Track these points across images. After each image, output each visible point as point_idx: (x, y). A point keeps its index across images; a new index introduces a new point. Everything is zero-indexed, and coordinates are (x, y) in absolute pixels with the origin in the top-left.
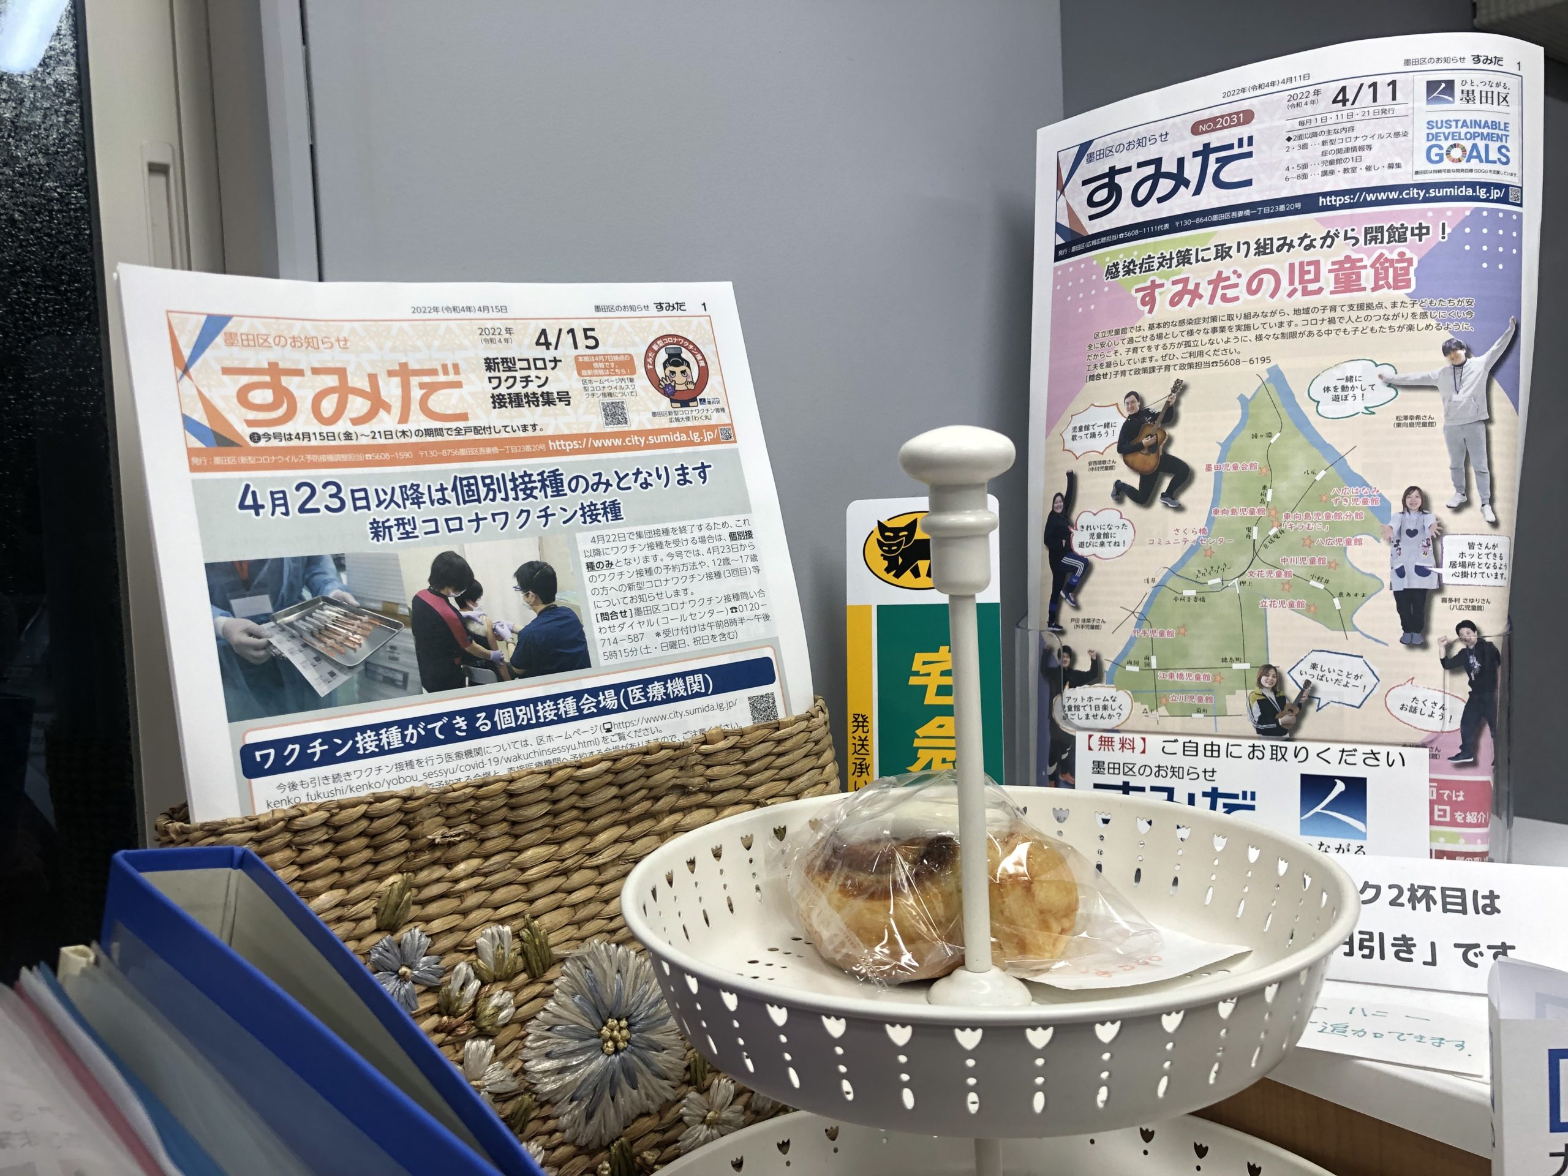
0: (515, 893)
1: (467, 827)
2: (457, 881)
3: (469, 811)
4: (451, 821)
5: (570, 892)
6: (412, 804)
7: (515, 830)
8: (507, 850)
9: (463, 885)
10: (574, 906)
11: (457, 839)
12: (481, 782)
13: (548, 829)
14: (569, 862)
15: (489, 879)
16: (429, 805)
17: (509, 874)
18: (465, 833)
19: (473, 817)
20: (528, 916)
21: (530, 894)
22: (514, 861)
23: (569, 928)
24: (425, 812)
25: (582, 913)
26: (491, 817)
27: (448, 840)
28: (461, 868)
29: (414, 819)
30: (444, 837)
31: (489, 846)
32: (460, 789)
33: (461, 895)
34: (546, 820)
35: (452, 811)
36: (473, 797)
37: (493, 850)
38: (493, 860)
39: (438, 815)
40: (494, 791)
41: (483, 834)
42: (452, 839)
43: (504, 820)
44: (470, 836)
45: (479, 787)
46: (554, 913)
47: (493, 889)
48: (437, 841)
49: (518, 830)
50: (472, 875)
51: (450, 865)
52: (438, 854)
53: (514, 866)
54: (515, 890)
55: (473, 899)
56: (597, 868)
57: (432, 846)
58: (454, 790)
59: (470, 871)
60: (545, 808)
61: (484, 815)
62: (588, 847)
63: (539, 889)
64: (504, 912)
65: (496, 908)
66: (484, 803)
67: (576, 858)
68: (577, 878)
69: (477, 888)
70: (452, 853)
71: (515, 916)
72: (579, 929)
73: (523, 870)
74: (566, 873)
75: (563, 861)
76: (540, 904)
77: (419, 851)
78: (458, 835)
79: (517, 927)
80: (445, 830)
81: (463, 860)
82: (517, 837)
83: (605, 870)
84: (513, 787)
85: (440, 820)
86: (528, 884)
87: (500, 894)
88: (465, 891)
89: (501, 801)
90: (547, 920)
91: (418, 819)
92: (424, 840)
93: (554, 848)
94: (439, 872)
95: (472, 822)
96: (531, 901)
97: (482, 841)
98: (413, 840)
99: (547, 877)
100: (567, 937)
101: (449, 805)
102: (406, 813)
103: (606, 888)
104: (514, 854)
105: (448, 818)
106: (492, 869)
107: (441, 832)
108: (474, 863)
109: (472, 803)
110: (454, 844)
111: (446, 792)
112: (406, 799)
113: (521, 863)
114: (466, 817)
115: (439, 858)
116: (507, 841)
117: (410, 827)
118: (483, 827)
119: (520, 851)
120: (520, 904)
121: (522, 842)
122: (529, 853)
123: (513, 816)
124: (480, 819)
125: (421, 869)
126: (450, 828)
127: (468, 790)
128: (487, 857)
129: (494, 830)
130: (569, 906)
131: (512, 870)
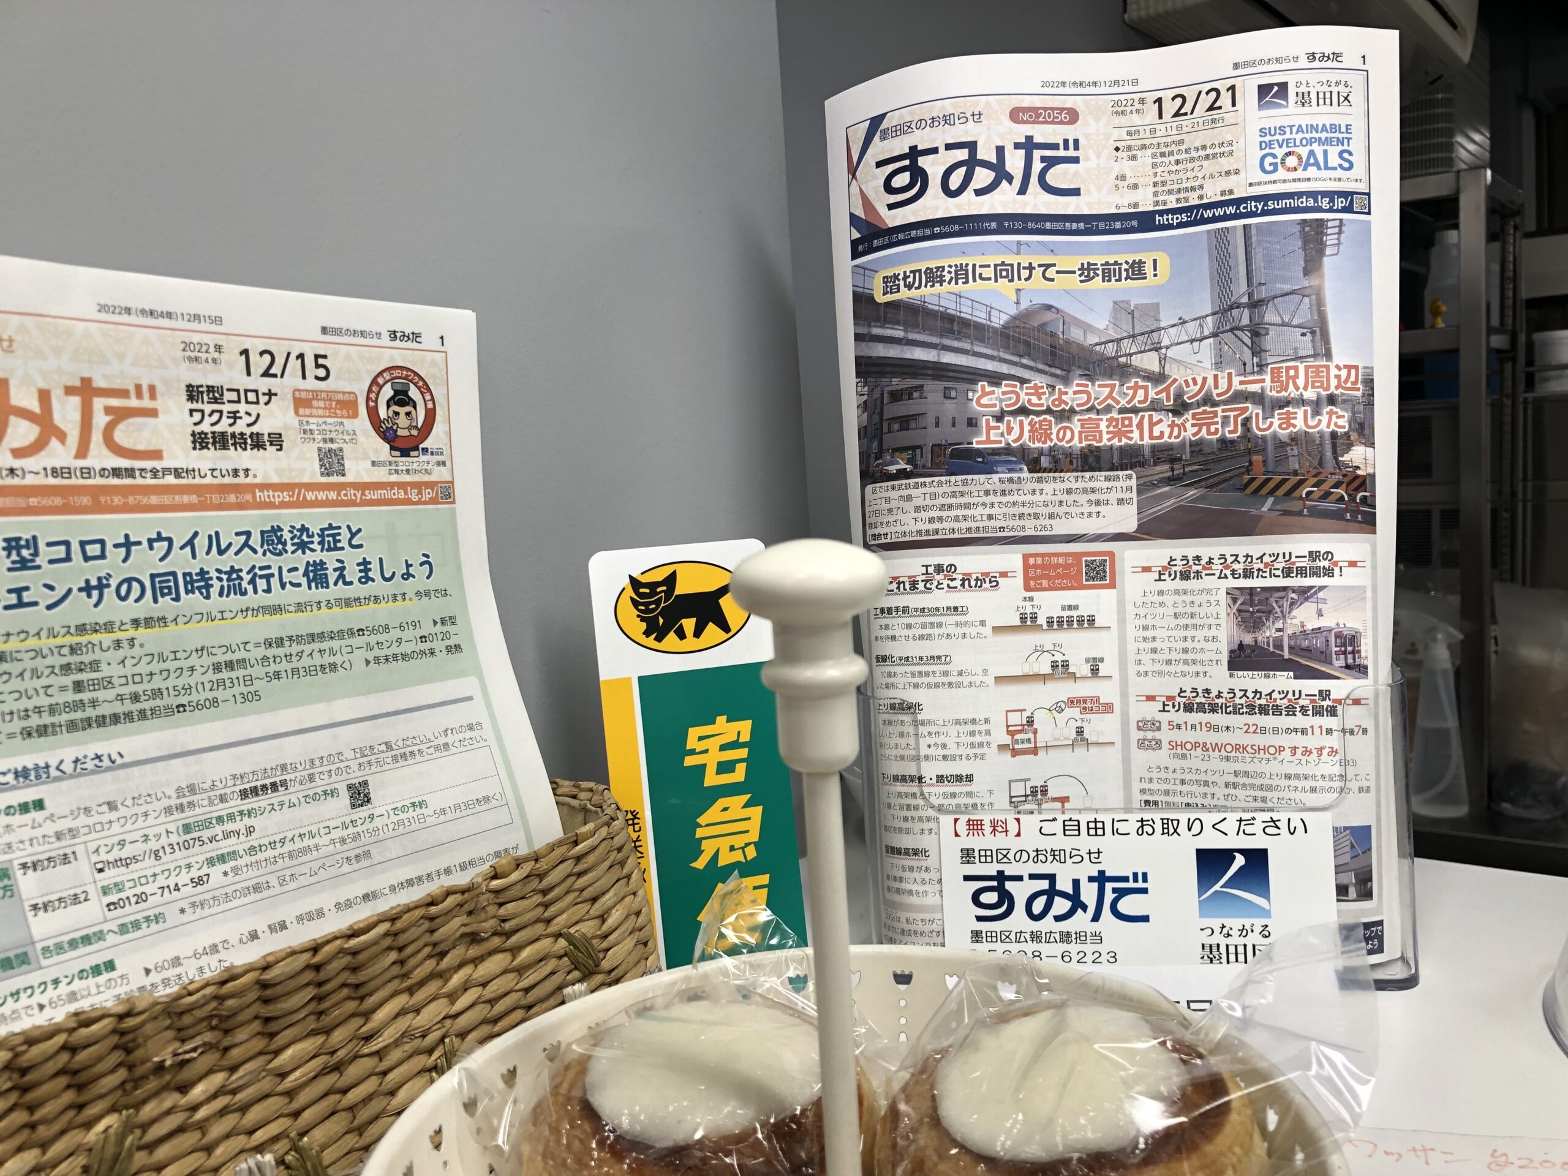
0: (276, 1107)
1: (209, 1037)
2: (194, 1108)
3: (211, 1017)
4: (184, 1034)
5: (345, 1092)
6: (131, 1022)
7: (269, 1027)
8: (261, 1053)
9: (201, 1114)
10: (351, 1109)
11: (194, 1055)
12: (226, 976)
13: (313, 1017)
14: (341, 1054)
15: (239, 1097)
16: (156, 1018)
17: (266, 1085)
18: (204, 1044)
19: (214, 1022)
20: (293, 1135)
21: (295, 1105)
22: (271, 1066)
23: (347, 1136)
24: (149, 1028)
25: (364, 1115)
26: (240, 1018)
27: (181, 1058)
28: (198, 1091)
29: (134, 1040)
30: (176, 1055)
31: (235, 1054)
32: (198, 991)
33: (202, 1127)
34: (311, 1007)
35: (187, 1020)
36: (216, 997)
37: (241, 1059)
38: (241, 1072)
39: (167, 1028)
40: (245, 985)
41: (226, 1042)
42: (187, 1056)
43: (256, 1017)
44: (208, 1047)
45: (223, 983)
46: (327, 1123)
47: (244, 1109)
48: (168, 1063)
49: (273, 1027)
50: (214, 1096)
51: (183, 1089)
52: (167, 1078)
53: (270, 1072)
54: (274, 1104)
55: (216, 1130)
56: (377, 1053)
57: (160, 1068)
58: (190, 994)
59: (212, 1090)
60: (311, 992)
61: (229, 1017)
62: (364, 1029)
63: (303, 1098)
64: (260, 1136)
65: (251, 1133)
66: (230, 1003)
67: (350, 1046)
68: (353, 1071)
69: (222, 1112)
70: (186, 1074)
71: (275, 1139)
72: (361, 1135)
73: (283, 1076)
74: (338, 1068)
75: (333, 1053)
76: (307, 1115)
77: (138, 1082)
78: (194, 1050)
79: (281, 1152)
80: (177, 1044)
81: (200, 1079)
82: (272, 1035)
83: (387, 1054)
84: (268, 976)
85: (170, 1034)
86: (290, 1094)
87: (254, 1115)
88: (207, 1119)
89: (253, 995)
90: (318, 1135)
91: (140, 1040)
92: (149, 1064)
93: (320, 1039)
94: (170, 1099)
95: (213, 1028)
96: (296, 1114)
97: (226, 1049)
98: (131, 1068)
99: (315, 1077)
100: (345, 1151)
101: (182, 1013)
102: (123, 1034)
103: (390, 1076)
104: (268, 1057)
105: (180, 1030)
106: (241, 1083)
107: (170, 1049)
108: (218, 1079)
109: (214, 1004)
110: (188, 1061)
111: (178, 997)
112: (121, 1017)
113: (281, 1066)
114: (205, 1024)
115: (168, 1083)
116: (260, 1044)
117: (128, 1051)
118: (226, 1032)
119: (277, 1053)
120: (281, 1120)
121: (279, 1040)
122: (289, 1053)
123: (267, 1011)
124: (224, 1024)
125: (144, 1101)
126: (183, 1041)
127: (208, 991)
128: (233, 1069)
129: (241, 1035)
130: (343, 1110)
131: (268, 1078)
